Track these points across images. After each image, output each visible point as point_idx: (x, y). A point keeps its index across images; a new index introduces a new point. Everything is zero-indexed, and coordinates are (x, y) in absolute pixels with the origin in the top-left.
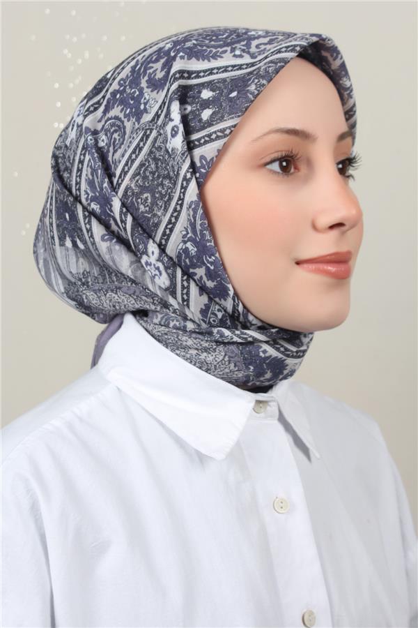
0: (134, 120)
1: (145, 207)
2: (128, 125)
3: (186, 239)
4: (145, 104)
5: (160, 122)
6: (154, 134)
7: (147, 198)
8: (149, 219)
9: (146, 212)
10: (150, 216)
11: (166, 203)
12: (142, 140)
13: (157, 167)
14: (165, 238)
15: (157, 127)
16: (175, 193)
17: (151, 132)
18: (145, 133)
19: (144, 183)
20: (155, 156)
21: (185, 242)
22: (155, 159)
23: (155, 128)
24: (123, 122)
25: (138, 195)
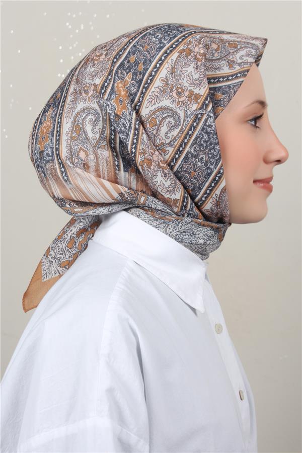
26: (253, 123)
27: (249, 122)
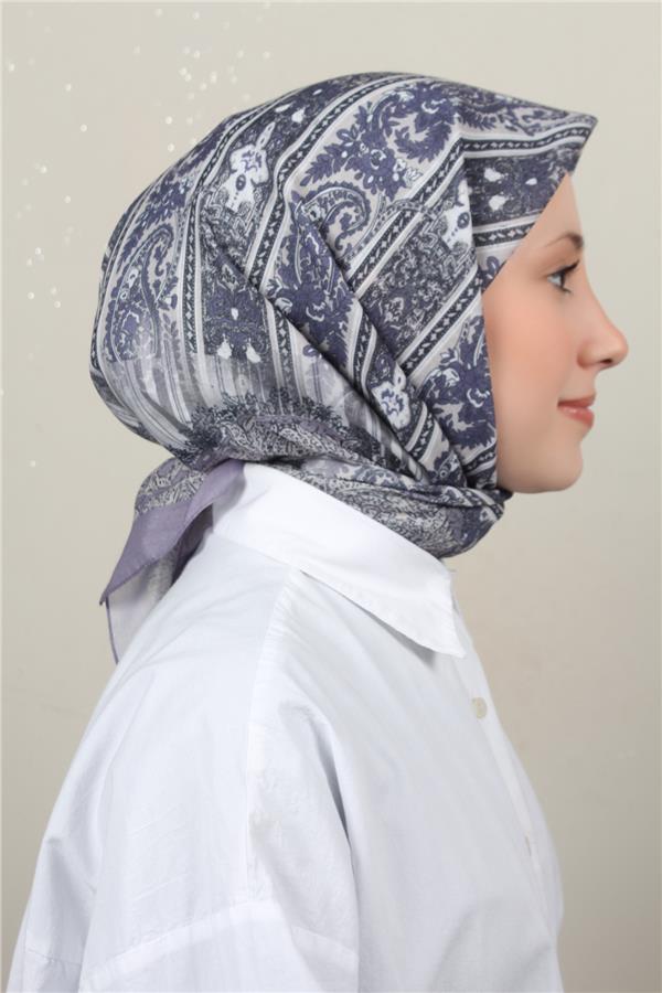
0: (383, 193)
1: (394, 315)
2: (375, 200)
3: (446, 364)
4: (401, 174)
5: (430, 202)
6: (418, 217)
7: (398, 304)
8: (396, 333)
9: (394, 323)
10: (399, 328)
11: (427, 313)
12: (396, 223)
13: (419, 264)
14: (415, 360)
15: (423, 210)
16: (445, 301)
17: (413, 215)
18: (403, 214)
19: (397, 283)
20: (417, 248)
21: (442, 368)
22: (416, 252)
23: (420, 209)
24: (363, 195)
25: (386, 299)
26: (557, 280)
27: (551, 278)
